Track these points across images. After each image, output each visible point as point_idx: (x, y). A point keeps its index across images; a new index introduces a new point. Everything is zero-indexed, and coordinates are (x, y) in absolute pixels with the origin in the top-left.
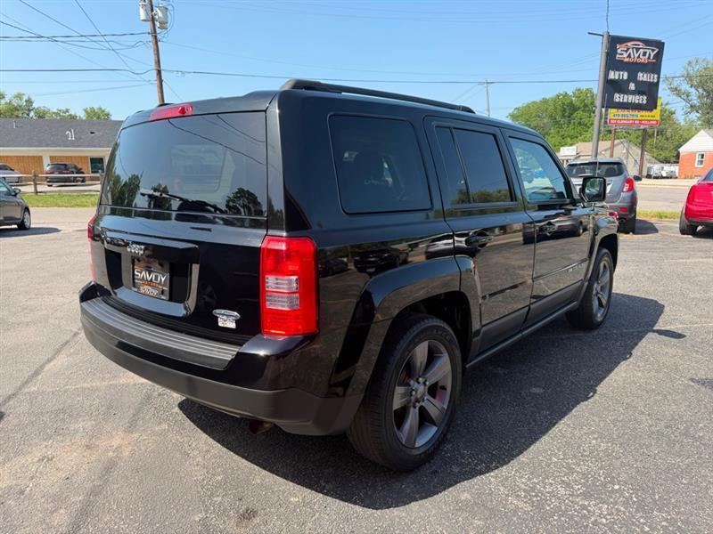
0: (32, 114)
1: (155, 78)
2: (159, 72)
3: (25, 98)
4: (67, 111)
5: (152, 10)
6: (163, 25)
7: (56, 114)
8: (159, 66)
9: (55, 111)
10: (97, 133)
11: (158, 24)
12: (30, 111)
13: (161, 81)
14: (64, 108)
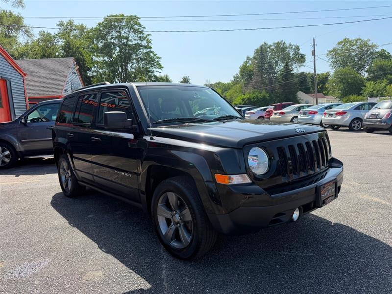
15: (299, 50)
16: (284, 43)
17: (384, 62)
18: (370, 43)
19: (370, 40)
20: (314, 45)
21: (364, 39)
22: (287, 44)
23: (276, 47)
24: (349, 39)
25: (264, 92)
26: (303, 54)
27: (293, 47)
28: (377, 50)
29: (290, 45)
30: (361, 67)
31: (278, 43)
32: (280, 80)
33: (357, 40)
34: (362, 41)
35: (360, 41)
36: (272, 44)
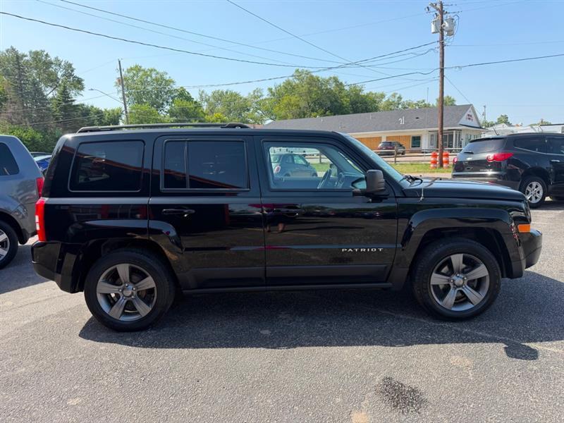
0: (400, 106)
1: (439, 75)
2: (442, 70)
3: (398, 96)
4: (424, 101)
5: (442, 23)
6: (451, 33)
7: (416, 104)
8: (443, 66)
9: (415, 102)
10: (420, 118)
11: (445, 33)
12: (399, 104)
13: (442, 76)
14: (421, 100)
15: (72, 71)
16: (47, 55)
17: (185, 104)
18: (167, 77)
19: (167, 74)
20: (120, 69)
21: (160, 70)
22: (52, 58)
23: (34, 59)
24: (140, 67)
25: (31, 130)
26: (80, 77)
27: (62, 64)
28: (175, 87)
29: (57, 59)
30: (160, 106)
31: (36, 53)
32: (56, 114)
33: (152, 70)
34: (158, 73)
35: (155, 72)
36: (27, 53)
